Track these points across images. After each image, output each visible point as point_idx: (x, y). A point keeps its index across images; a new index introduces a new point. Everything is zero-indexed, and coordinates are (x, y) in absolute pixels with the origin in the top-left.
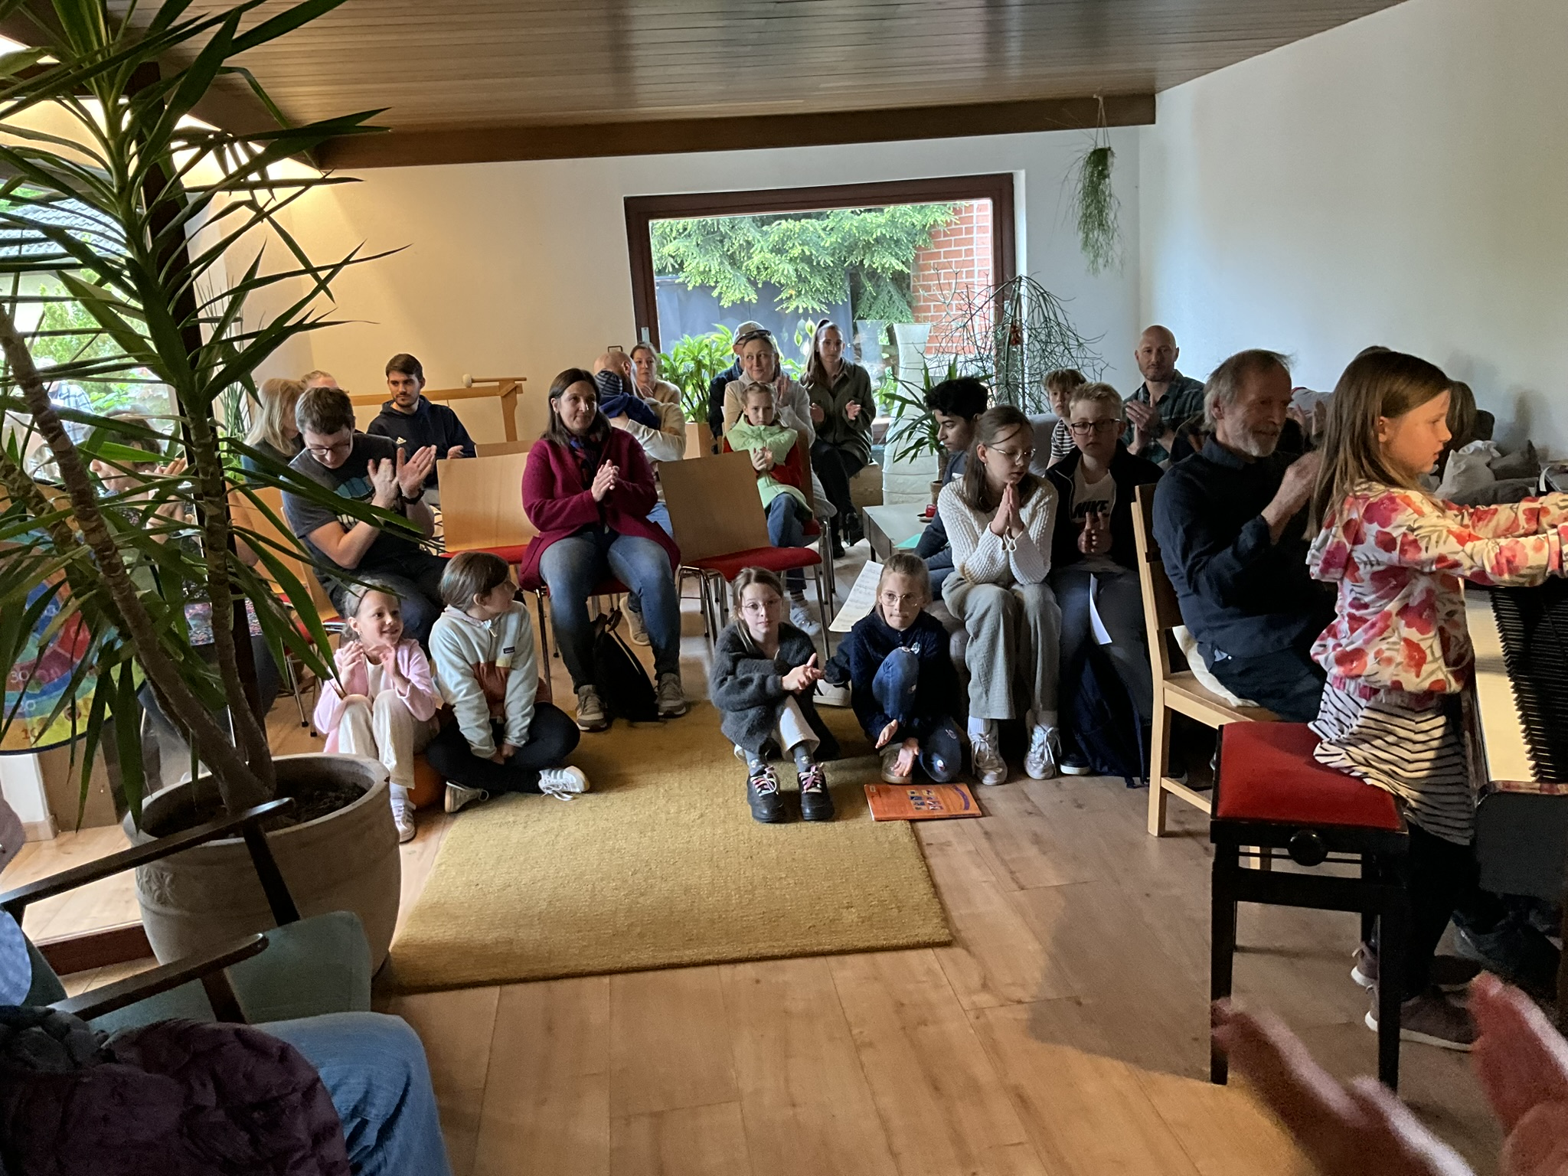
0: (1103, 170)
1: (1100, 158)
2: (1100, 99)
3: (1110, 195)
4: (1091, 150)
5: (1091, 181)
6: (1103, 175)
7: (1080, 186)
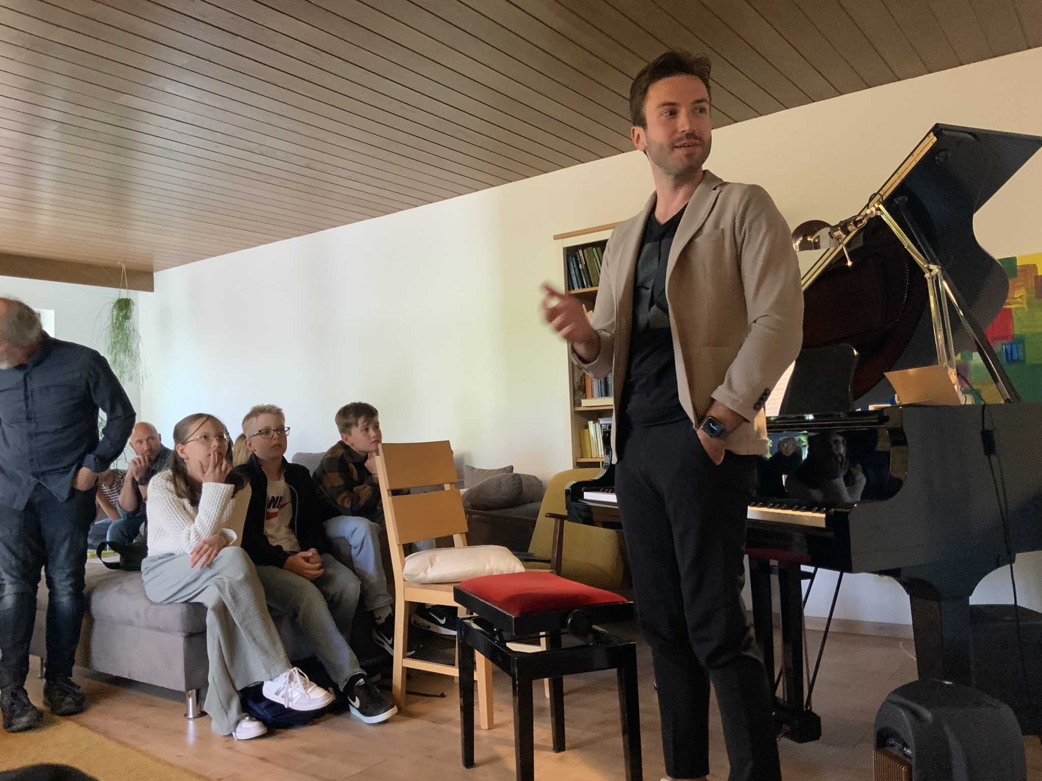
0: (126, 313)
1: (124, 306)
2: (124, 267)
3: (134, 330)
4: (117, 298)
5: (117, 319)
6: (126, 317)
7: (109, 323)
